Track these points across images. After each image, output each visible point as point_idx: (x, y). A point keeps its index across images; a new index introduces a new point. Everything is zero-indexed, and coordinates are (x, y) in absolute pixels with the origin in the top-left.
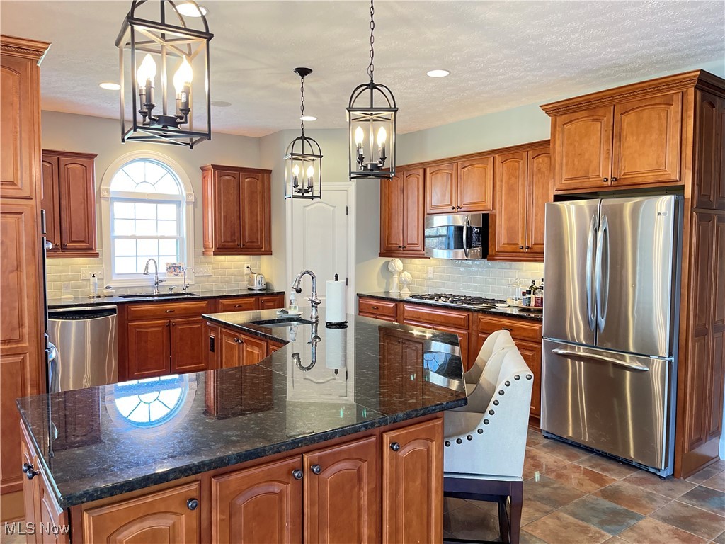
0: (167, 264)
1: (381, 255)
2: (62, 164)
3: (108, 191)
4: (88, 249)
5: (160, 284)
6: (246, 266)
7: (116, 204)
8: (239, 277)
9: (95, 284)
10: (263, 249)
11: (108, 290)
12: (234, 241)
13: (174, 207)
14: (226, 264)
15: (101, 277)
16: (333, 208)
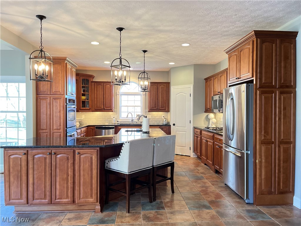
0: (137, 115)
1: (205, 112)
2: (104, 85)
3: (119, 92)
4: (110, 109)
5: (133, 121)
6: (163, 116)
7: (122, 96)
8: (160, 120)
9: (114, 120)
10: (166, 110)
11: (118, 122)
12: (156, 107)
13: (140, 96)
14: (156, 115)
15: (116, 118)
16: (185, 95)
